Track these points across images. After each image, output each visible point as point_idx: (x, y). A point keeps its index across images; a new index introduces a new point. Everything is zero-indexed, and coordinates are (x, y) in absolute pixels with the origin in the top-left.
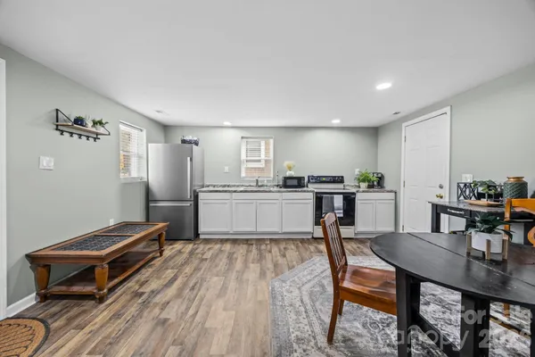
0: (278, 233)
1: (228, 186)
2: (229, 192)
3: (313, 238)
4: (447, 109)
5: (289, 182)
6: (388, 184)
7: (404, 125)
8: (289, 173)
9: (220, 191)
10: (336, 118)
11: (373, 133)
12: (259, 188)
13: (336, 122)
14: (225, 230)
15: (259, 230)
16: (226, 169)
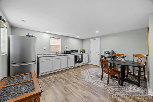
0: (66, 68)
1: (46, 54)
2: (52, 56)
3: (74, 67)
4: (100, 38)
5: (67, 52)
6: (86, 52)
7: (90, 40)
8: (66, 50)
9: (48, 57)
10: (78, 36)
11: (82, 40)
12: (57, 54)
13: (78, 37)
14: (50, 70)
15: (61, 68)
16: (45, 48)
